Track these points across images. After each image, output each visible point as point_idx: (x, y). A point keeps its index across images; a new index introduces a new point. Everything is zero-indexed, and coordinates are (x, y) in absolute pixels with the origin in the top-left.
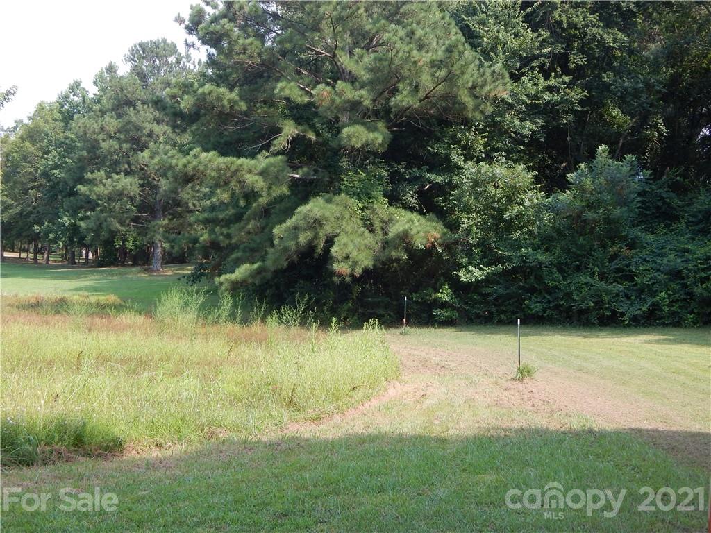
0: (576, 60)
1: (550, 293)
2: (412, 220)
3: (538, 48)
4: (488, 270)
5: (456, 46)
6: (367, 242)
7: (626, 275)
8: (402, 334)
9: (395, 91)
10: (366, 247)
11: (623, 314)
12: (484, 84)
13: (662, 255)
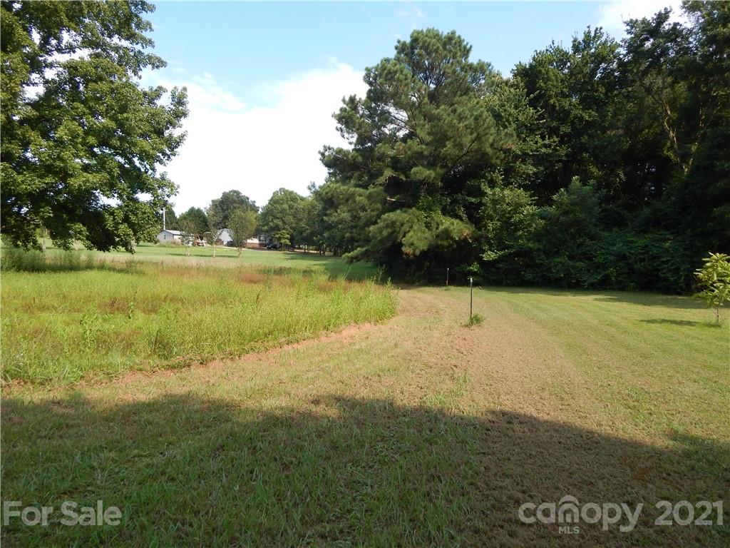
0: (565, 129)
1: (538, 268)
2: (453, 224)
3: (537, 119)
4: (500, 253)
6: (426, 236)
7: (588, 257)
8: (446, 290)
9: (444, 145)
10: (426, 238)
11: (584, 282)
12: (501, 140)
13: (614, 245)
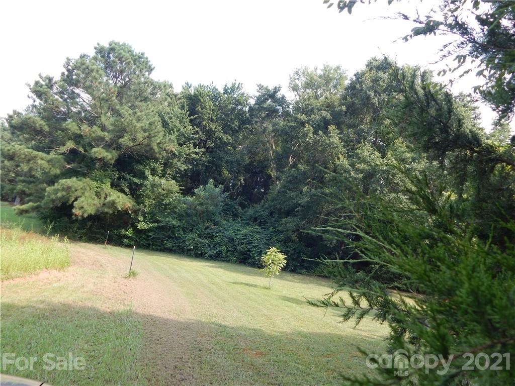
0: (210, 144)
1: (177, 240)
2: (119, 197)
3: (193, 134)
4: (152, 225)
5: (154, 123)
6: (95, 202)
7: (210, 237)
8: (103, 248)
9: (122, 137)
10: (94, 205)
11: (206, 253)
12: (165, 143)
13: (228, 230)
